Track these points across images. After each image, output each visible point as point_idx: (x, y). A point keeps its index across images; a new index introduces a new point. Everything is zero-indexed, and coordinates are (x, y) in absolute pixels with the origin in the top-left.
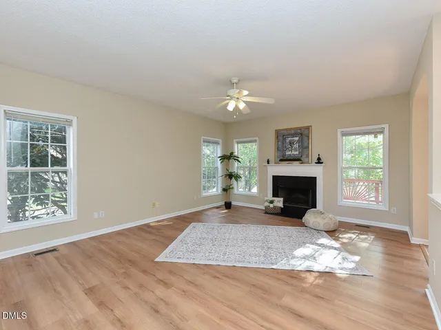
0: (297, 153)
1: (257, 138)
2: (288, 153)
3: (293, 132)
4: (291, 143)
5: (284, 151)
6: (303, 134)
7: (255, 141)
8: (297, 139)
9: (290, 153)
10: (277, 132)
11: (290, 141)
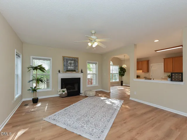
0: (73, 68)
1: (51, 58)
2: (69, 68)
3: (71, 59)
4: (70, 63)
5: (67, 67)
6: (76, 60)
7: (50, 60)
8: (73, 62)
9: (70, 68)
10: (64, 57)
11: (70, 62)
